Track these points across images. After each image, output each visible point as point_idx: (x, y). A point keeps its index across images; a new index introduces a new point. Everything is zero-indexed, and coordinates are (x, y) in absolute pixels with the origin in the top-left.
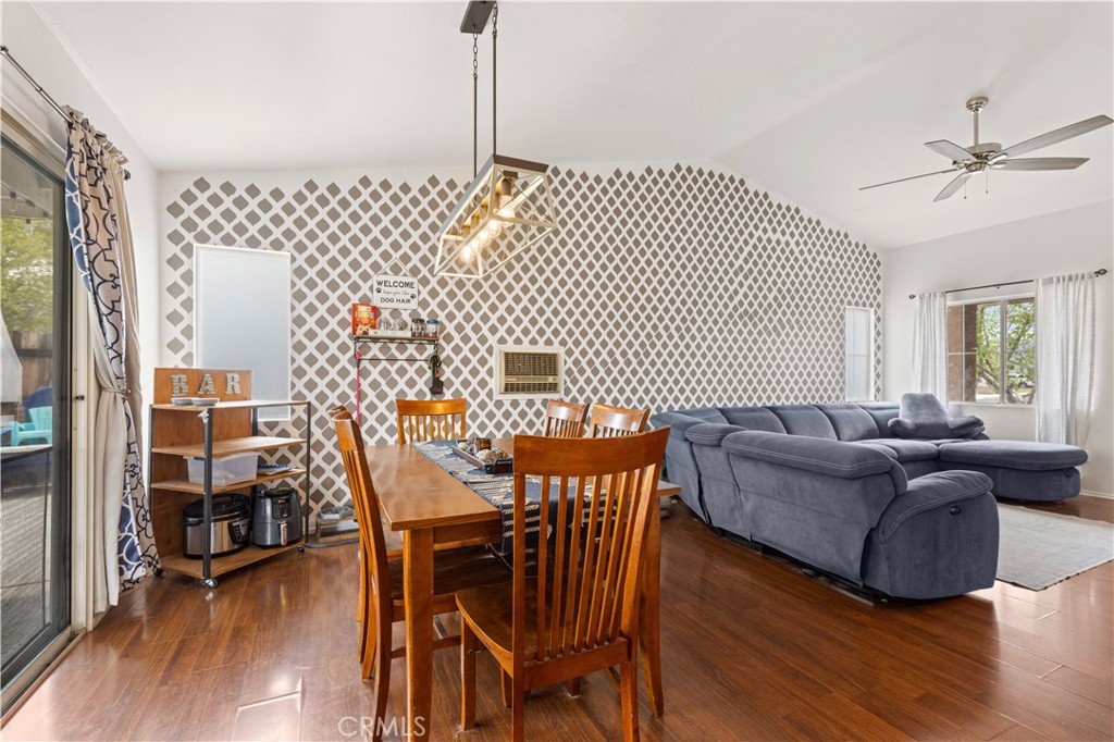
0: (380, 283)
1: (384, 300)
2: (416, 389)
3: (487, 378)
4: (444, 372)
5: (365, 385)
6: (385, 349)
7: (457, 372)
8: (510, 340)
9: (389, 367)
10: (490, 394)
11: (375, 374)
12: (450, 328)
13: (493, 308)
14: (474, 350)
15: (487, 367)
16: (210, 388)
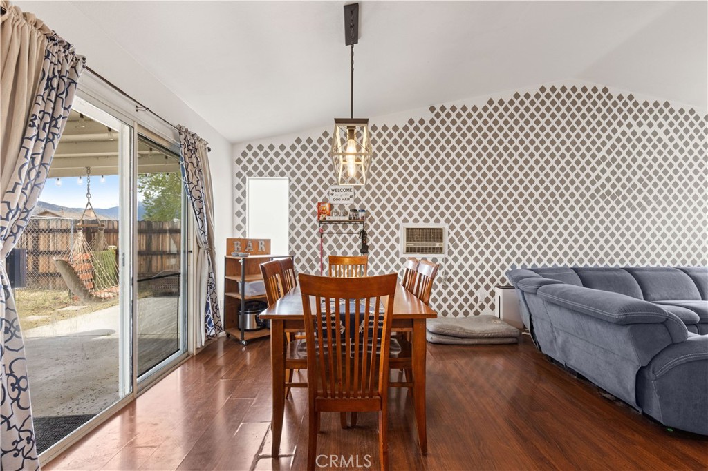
0: (333, 190)
1: (335, 200)
2: (353, 250)
3: (395, 244)
4: (369, 240)
5: (325, 247)
6: (335, 227)
7: (377, 240)
8: (411, 220)
9: (337, 237)
10: (397, 254)
11: (330, 241)
12: (373, 214)
13: (400, 201)
14: (387, 227)
15: (395, 237)
16: (251, 248)
